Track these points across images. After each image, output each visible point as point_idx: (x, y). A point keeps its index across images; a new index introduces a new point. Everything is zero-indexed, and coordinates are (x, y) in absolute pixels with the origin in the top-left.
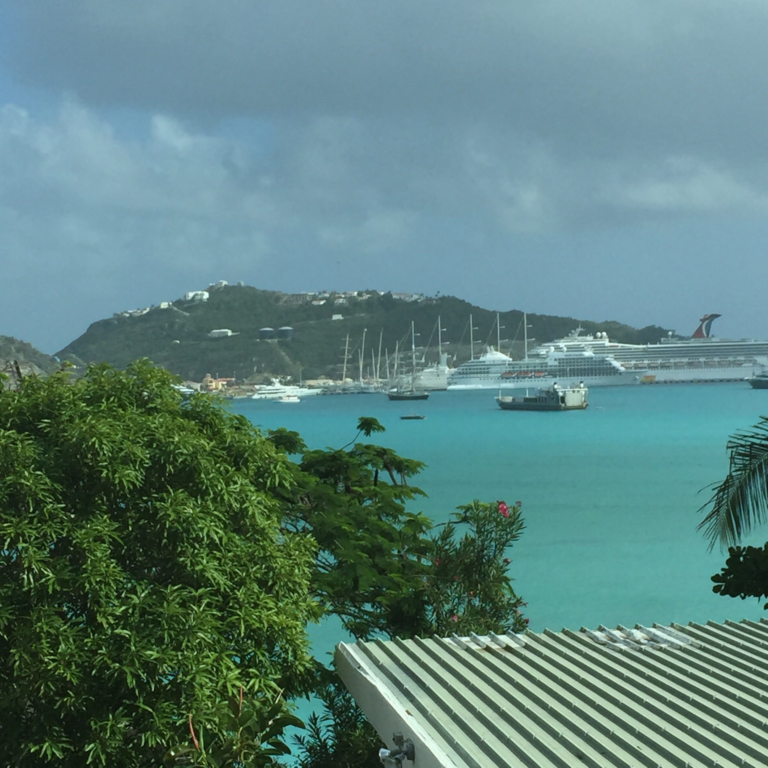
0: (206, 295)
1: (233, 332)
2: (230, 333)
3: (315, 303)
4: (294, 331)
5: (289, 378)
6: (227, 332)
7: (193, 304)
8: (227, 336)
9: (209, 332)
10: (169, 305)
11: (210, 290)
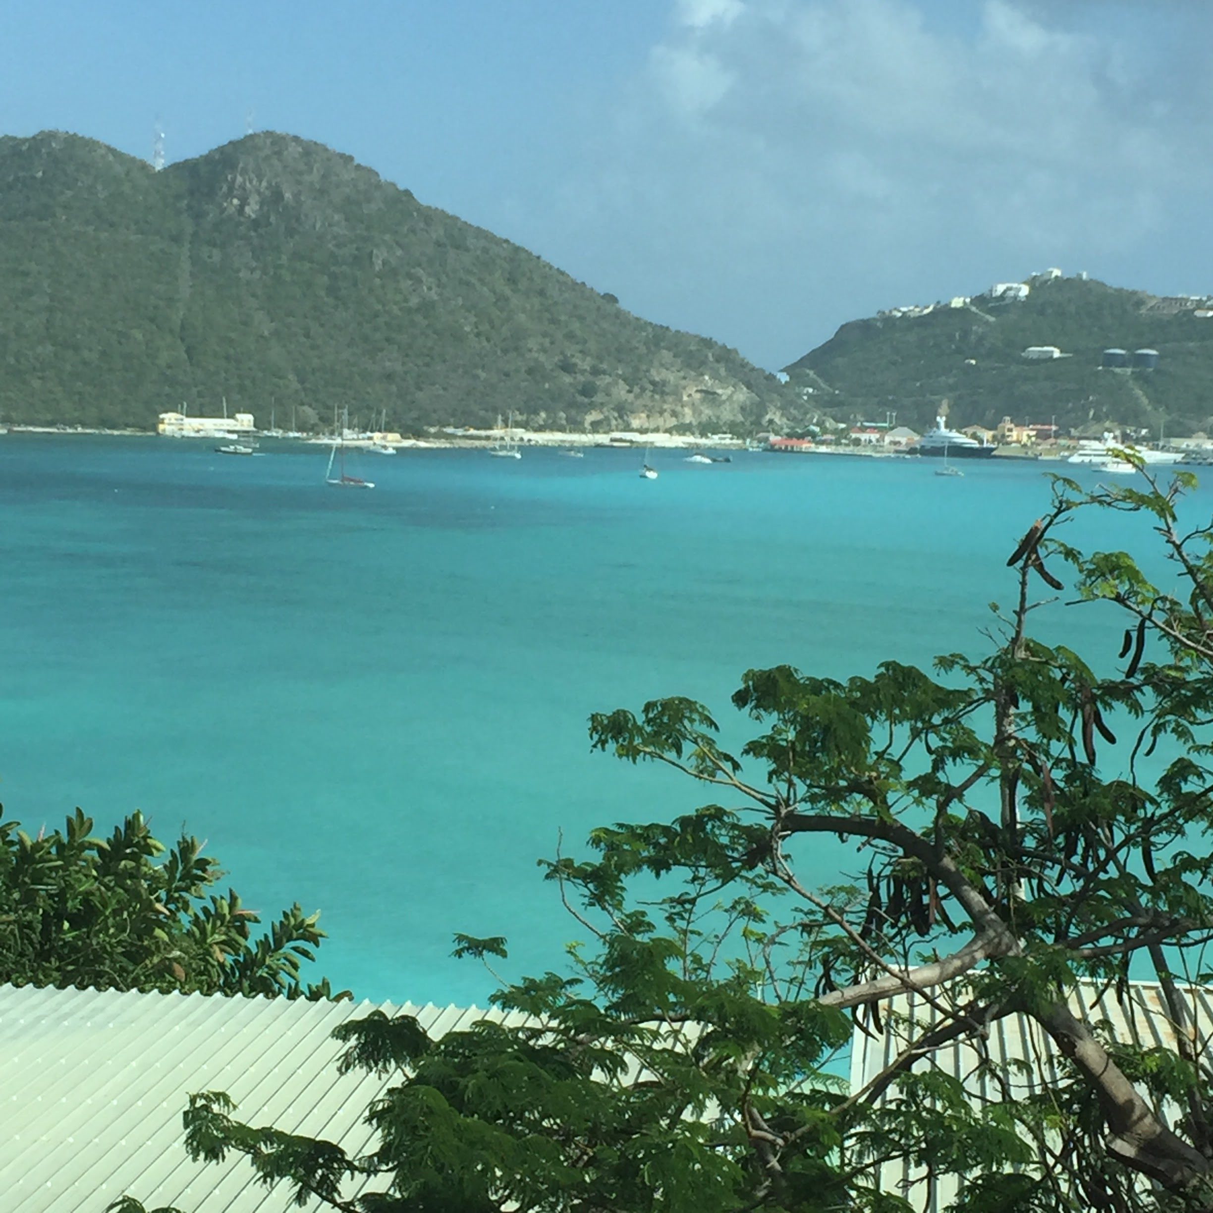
0: (1025, 291)
1: (1061, 352)
2: (1057, 353)
3: (1199, 313)
4: (1160, 357)
5: (1144, 432)
6: (1052, 352)
7: (1003, 303)
8: (1051, 359)
9: (1024, 349)
10: (964, 302)
11: (1032, 282)
